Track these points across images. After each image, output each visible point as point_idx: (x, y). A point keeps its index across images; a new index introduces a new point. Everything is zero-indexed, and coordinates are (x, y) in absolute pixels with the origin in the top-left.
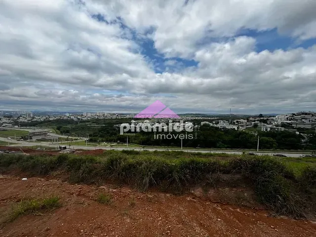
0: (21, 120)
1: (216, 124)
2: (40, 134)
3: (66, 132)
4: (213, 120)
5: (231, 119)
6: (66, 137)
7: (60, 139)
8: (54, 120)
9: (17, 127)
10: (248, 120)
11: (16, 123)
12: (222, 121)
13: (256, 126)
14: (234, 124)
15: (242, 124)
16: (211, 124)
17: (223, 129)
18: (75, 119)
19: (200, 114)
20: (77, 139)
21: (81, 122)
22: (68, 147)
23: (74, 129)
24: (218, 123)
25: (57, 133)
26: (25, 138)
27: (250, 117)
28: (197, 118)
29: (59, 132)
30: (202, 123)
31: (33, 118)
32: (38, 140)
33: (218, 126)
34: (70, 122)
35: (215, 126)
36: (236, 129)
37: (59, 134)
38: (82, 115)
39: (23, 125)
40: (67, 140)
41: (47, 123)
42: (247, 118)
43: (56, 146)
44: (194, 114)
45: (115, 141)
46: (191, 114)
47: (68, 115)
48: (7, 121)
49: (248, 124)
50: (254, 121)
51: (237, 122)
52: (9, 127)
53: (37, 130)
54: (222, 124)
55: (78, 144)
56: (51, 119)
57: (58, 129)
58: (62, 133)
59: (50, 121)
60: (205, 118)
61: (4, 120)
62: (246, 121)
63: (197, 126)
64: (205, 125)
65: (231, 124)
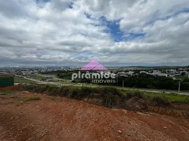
0: (42, 71)
1: (151, 72)
2: (49, 78)
3: (62, 77)
4: (150, 70)
5: (162, 69)
6: (61, 80)
7: (58, 81)
8: (56, 71)
9: (40, 74)
10: (177, 70)
11: (40, 72)
12: (156, 71)
13: (183, 74)
14: (165, 72)
15: (171, 73)
16: (147, 73)
17: (156, 76)
18: (66, 70)
19: (139, 66)
20: (66, 81)
21: (69, 72)
22: (61, 85)
23: (65, 76)
24: (153, 72)
25: (57, 78)
26: (43, 80)
27: (179, 67)
28: (137, 69)
29: (58, 77)
30: (141, 72)
31: (47, 70)
32: (49, 81)
33: (153, 74)
34: (63, 72)
35: (150, 74)
36: (167, 76)
37: (58, 78)
38: (69, 68)
39: (43, 73)
40: (62, 81)
41: (53, 72)
42: (177, 68)
43: (56, 84)
44: (136, 66)
45: (85, 82)
46: (134, 66)
47: (62, 68)
48: (36, 72)
49: (177, 72)
50: (183, 70)
51: (168, 71)
52: (37, 74)
53: (49, 76)
54: (155, 73)
55: (66, 83)
56: (55, 70)
57: (58, 75)
58: (59, 78)
59: (54, 71)
60: (144, 69)
61: (35, 71)
62: (175, 71)
63: (137, 74)
64: (142, 73)
65: (163, 72)
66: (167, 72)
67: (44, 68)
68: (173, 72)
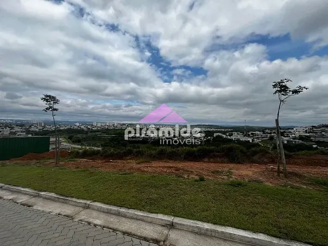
0: (33, 129)
1: (230, 136)
3: (78, 142)
4: (227, 132)
5: (245, 130)
8: (64, 130)
9: (30, 135)
10: (264, 133)
12: (236, 133)
13: (272, 138)
14: (249, 136)
15: (257, 136)
16: (224, 136)
17: (237, 140)
18: (85, 129)
19: (212, 125)
21: (91, 132)
23: (85, 139)
24: (232, 134)
25: (69, 142)
27: (266, 128)
28: (209, 130)
29: (71, 141)
30: (215, 135)
31: (44, 127)
33: (233, 138)
34: (80, 131)
35: (229, 137)
36: (251, 141)
37: (72, 144)
38: (92, 125)
41: (58, 132)
42: (263, 130)
44: (206, 125)
46: (204, 125)
47: (77, 124)
48: (19, 130)
49: (263, 136)
50: (271, 133)
51: (252, 134)
52: (23, 136)
54: (235, 136)
56: (61, 128)
57: (70, 138)
58: (74, 142)
59: (61, 130)
60: (219, 130)
61: (17, 129)
62: (261, 133)
63: (209, 138)
64: (219, 136)
65: (246, 136)
66: (251, 135)
67: (35, 124)
68: (258, 135)
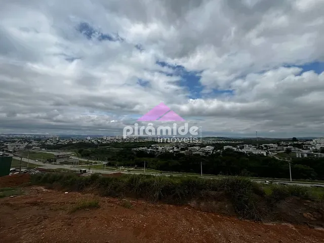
0: (48, 143)
1: (240, 148)
2: (63, 157)
3: (86, 155)
4: (238, 144)
5: (257, 143)
6: (86, 160)
7: (81, 162)
8: (76, 144)
9: (44, 149)
10: (279, 145)
11: (43, 146)
12: (248, 146)
13: (288, 151)
14: (262, 148)
15: (271, 149)
16: (235, 149)
17: (249, 154)
18: (95, 143)
19: (222, 138)
20: (96, 163)
21: (101, 146)
22: (87, 170)
23: (93, 153)
24: (243, 147)
25: (78, 156)
26: (50, 161)
27: (281, 140)
28: (218, 142)
29: (79, 154)
30: (225, 148)
31: (59, 141)
32: (62, 163)
33: (244, 150)
34: (90, 145)
35: (240, 150)
36: (265, 154)
37: (81, 158)
38: (102, 139)
39: (49, 148)
40: (87, 163)
41: (70, 146)
42: (278, 142)
43: (77, 169)
44: (216, 138)
45: (133, 166)
47: (89, 138)
49: (278, 149)
50: (287, 146)
51: (265, 146)
52: (36, 149)
53: (62, 153)
54: (247, 149)
55: (96, 167)
56: (73, 142)
57: (80, 152)
58: (82, 156)
60: (231, 142)
61: (34, 143)
62: (276, 146)
63: (219, 151)
64: (228, 150)
65: (258, 148)
66: (265, 148)
67: (51, 138)
68: (273, 148)
